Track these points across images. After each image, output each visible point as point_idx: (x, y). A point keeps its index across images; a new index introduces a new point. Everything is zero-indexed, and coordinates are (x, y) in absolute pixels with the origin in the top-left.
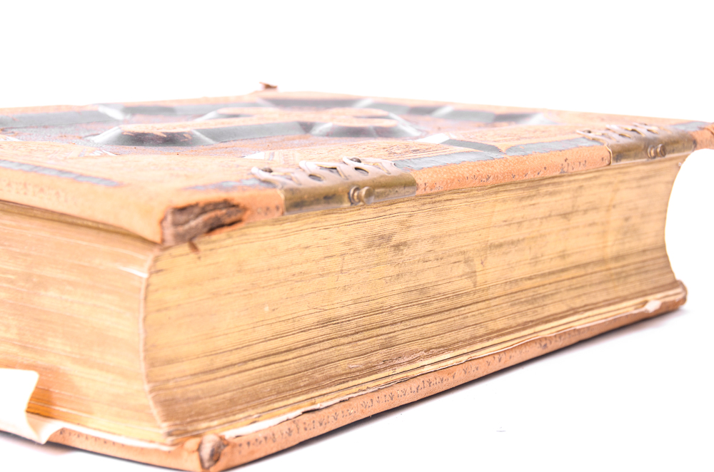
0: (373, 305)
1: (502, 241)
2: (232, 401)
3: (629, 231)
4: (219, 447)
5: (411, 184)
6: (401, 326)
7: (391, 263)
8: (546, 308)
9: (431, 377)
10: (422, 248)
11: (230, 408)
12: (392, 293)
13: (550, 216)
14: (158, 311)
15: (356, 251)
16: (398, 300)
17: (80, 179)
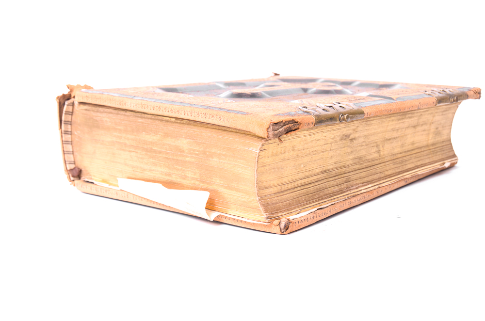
0: (342, 164)
1: (391, 137)
2: (290, 204)
3: (438, 133)
4: (288, 224)
5: (362, 113)
6: (352, 173)
7: (349, 146)
8: (407, 166)
9: (365, 194)
10: (361, 140)
11: (289, 207)
12: (349, 159)
13: (409, 127)
14: (262, 167)
15: (336, 142)
16: (351, 162)
17: (229, 111)
